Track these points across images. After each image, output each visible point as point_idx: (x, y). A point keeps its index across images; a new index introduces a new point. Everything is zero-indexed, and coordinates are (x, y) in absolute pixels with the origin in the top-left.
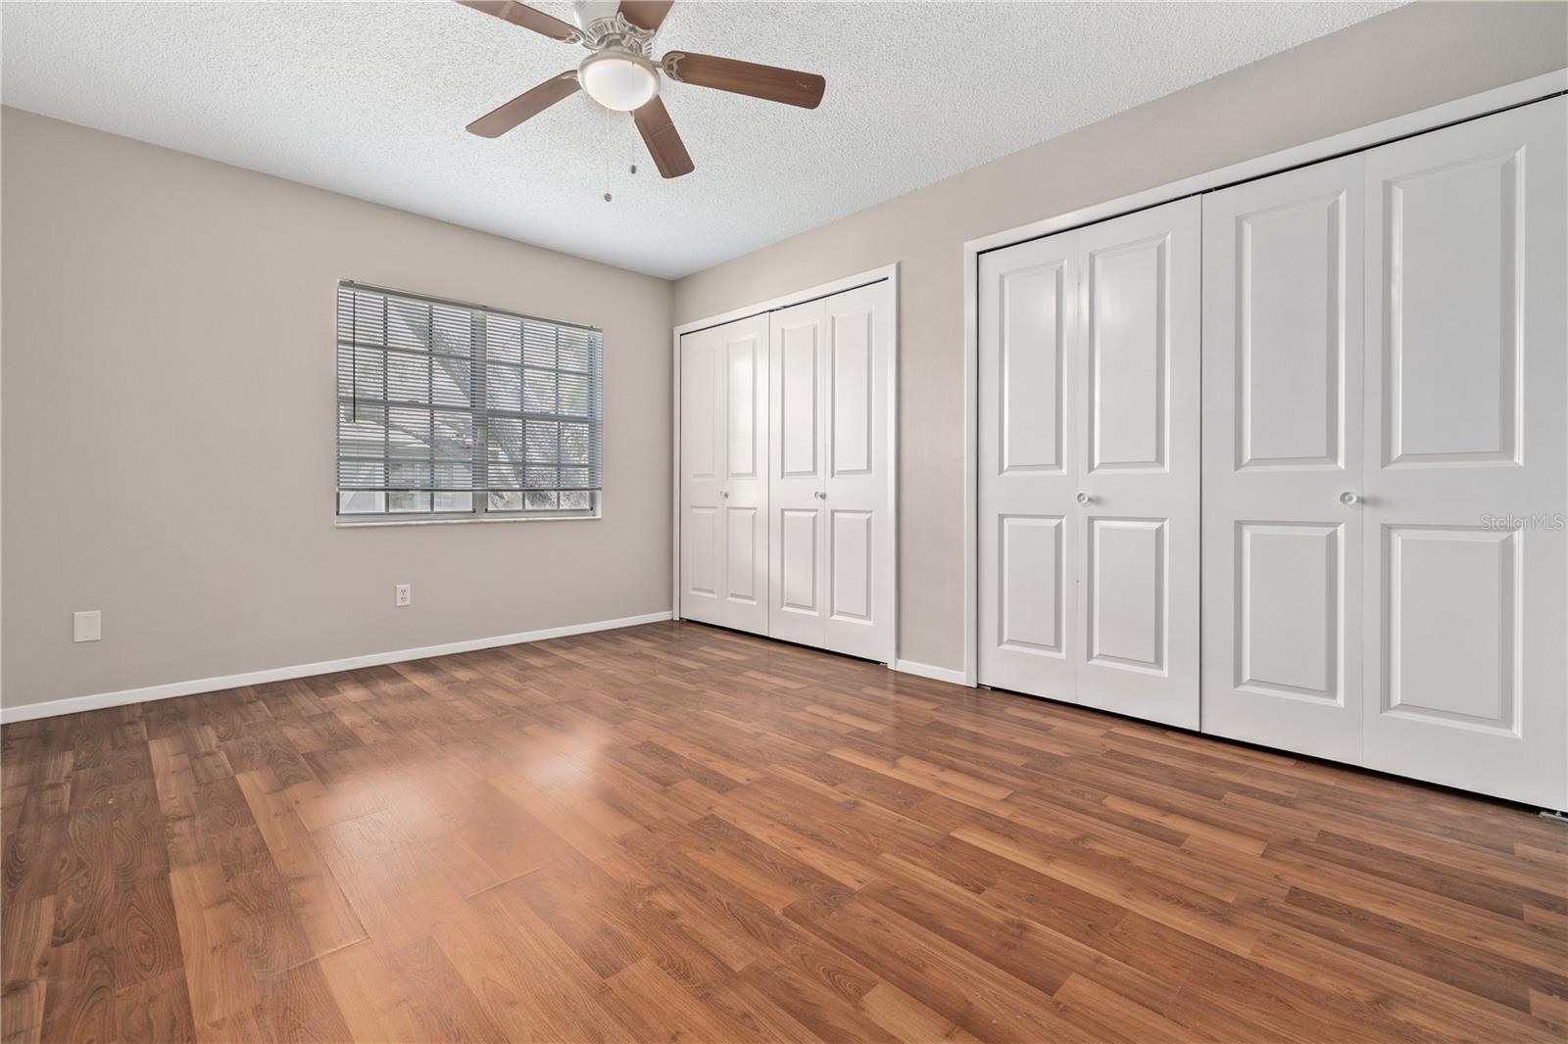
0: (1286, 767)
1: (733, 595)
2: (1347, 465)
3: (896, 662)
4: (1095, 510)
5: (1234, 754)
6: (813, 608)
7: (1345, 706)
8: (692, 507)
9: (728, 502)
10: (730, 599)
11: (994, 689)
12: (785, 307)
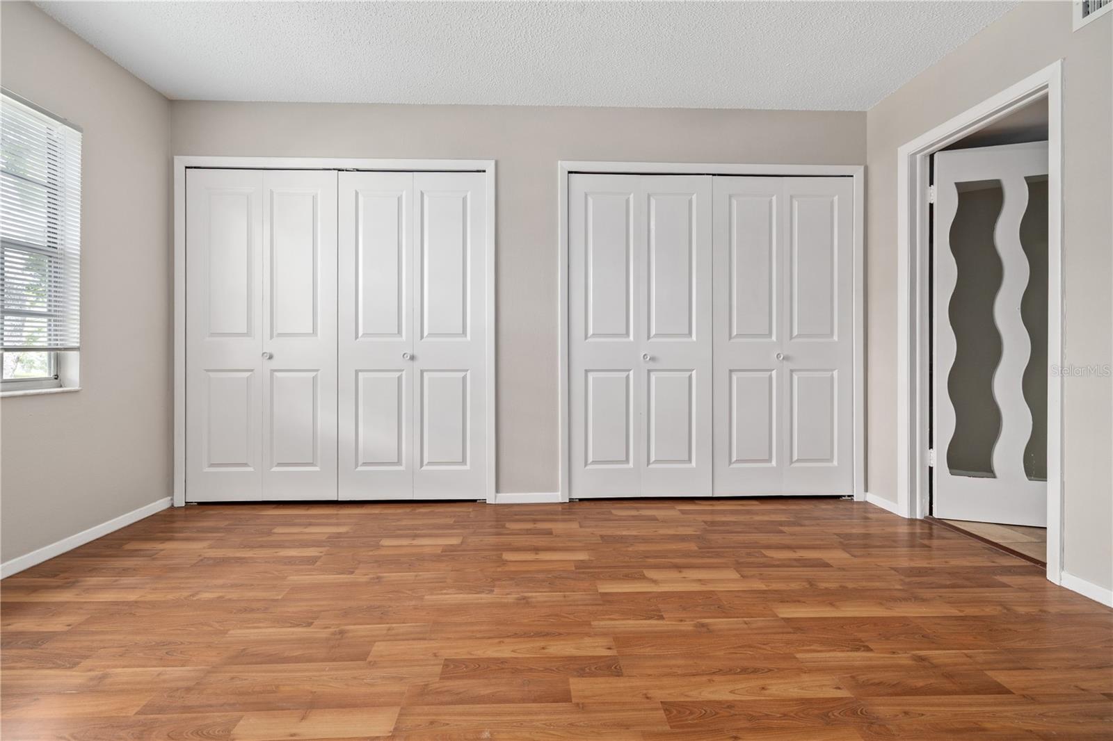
0: (756, 506)
1: (279, 465)
2: (777, 339)
3: (496, 497)
4: (652, 365)
5: (735, 505)
6: (399, 462)
7: (777, 465)
8: (208, 371)
9: (274, 364)
10: (275, 469)
11: (581, 500)
12: (358, 170)
